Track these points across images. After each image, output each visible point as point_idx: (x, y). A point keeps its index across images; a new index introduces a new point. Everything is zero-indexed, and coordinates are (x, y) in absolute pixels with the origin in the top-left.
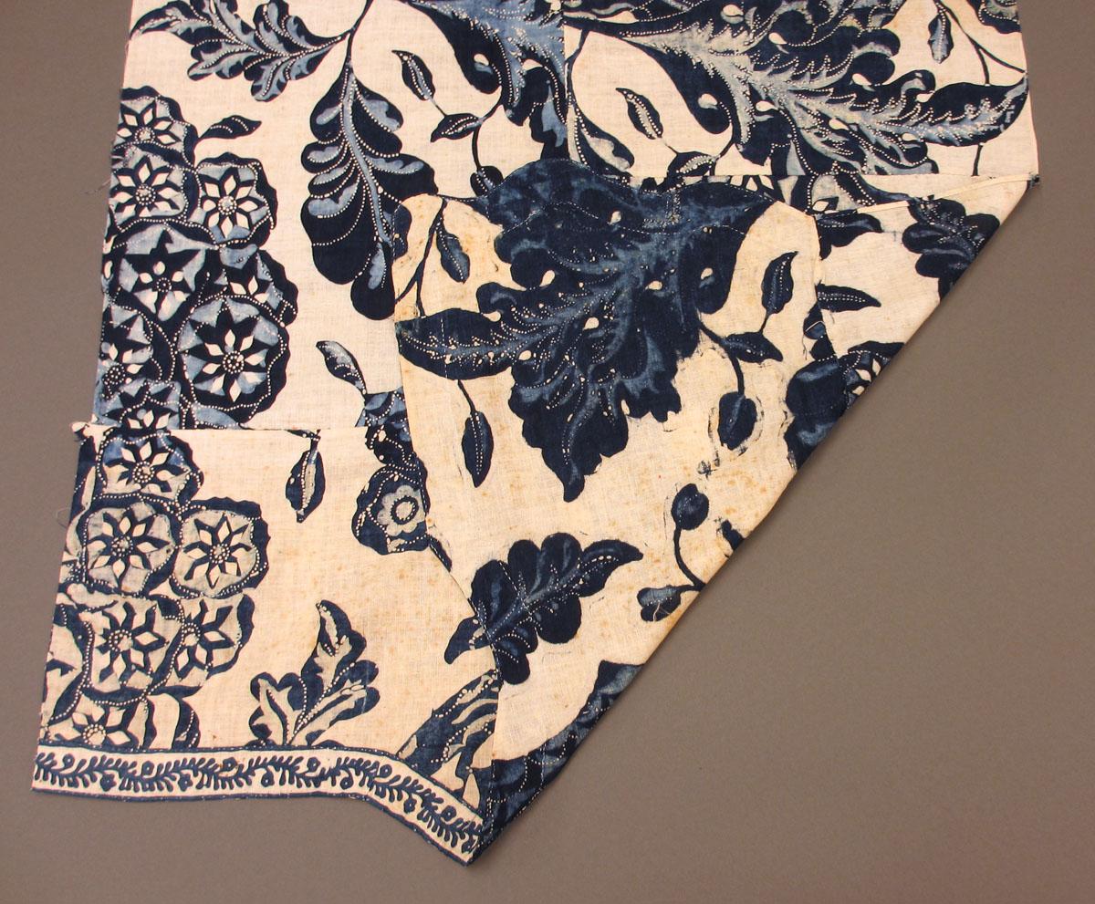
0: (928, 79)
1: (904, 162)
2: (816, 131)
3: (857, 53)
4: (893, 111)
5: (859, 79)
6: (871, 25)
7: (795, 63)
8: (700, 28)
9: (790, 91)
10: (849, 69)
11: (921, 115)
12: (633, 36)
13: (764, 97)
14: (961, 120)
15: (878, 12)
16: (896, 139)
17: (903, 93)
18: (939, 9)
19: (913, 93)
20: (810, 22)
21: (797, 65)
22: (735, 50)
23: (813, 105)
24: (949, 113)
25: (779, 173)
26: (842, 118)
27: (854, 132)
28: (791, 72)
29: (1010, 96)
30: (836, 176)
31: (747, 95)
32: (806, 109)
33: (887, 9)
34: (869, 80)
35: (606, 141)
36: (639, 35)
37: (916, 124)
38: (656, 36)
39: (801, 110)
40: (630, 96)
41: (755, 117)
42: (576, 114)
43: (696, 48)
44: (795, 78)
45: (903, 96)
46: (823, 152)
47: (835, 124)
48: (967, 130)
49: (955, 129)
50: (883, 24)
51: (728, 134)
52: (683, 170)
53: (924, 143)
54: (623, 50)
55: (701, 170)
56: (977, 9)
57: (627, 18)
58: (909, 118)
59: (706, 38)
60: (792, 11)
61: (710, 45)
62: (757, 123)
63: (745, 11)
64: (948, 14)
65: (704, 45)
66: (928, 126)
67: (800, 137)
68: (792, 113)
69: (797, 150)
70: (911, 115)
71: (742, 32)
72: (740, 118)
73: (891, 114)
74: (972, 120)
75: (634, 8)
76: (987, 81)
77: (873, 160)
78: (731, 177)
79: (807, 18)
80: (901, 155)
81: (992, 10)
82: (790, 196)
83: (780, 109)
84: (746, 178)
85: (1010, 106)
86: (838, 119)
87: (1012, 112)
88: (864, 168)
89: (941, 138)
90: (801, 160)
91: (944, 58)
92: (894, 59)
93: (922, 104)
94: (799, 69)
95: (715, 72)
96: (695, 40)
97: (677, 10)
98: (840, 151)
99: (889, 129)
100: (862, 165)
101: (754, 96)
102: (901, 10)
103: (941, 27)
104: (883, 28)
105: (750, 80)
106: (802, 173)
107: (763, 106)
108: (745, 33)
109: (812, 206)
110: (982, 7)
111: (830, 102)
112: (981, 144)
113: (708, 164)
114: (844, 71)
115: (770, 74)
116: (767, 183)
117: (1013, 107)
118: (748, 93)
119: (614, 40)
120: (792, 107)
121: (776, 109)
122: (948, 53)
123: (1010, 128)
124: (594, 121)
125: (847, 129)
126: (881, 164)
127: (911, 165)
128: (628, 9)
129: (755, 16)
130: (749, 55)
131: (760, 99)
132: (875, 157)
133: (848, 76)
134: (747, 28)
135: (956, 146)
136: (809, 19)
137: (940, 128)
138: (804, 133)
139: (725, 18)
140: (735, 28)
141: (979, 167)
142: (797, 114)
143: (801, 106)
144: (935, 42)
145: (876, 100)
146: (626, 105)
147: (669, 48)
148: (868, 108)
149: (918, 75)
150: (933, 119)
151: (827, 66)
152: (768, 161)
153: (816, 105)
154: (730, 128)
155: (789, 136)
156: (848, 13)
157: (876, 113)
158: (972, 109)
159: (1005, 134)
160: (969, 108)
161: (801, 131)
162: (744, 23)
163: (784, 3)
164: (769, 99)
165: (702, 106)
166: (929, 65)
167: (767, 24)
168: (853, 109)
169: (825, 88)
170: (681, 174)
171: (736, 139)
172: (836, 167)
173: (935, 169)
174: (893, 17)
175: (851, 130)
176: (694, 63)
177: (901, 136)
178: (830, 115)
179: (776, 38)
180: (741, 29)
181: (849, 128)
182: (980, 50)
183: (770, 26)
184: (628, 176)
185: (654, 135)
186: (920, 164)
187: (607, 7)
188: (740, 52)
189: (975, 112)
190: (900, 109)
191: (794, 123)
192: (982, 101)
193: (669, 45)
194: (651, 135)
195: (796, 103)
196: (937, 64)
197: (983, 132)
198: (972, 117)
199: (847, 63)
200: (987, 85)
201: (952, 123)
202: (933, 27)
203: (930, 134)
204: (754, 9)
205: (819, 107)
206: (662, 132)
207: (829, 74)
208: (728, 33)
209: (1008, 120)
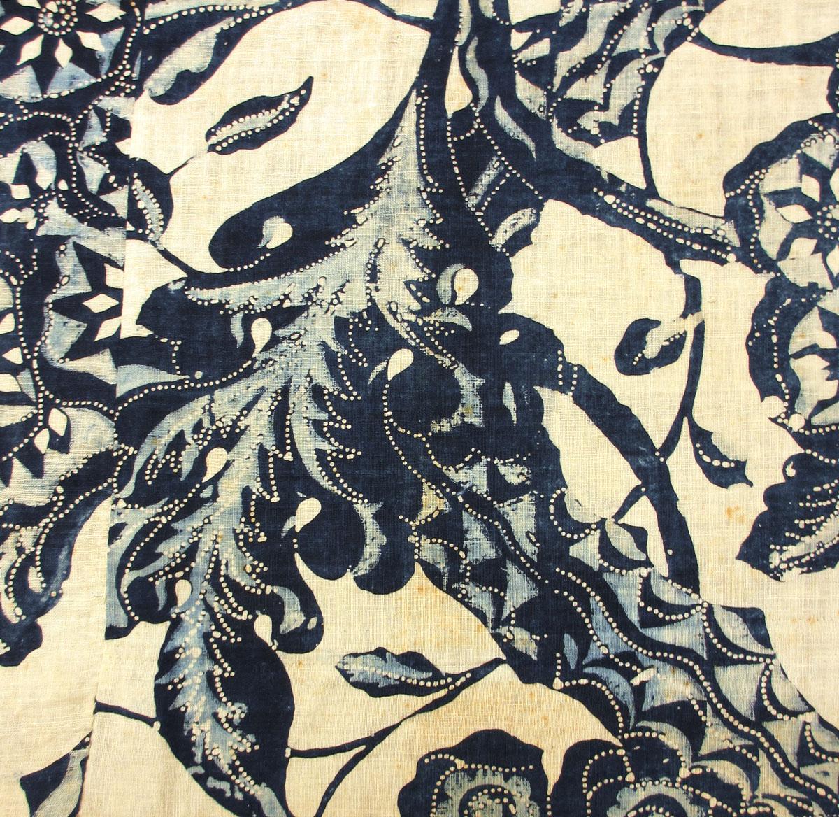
0: (304, 640)
1: (129, 577)
2: (206, 423)
3: (366, 511)
4: (238, 567)
5: (308, 510)
6: (425, 542)
7: (349, 394)
8: (428, 225)
9: (290, 381)
10: (330, 492)
11: (228, 618)
12: (419, 107)
13: (281, 333)
14: (216, 694)
15: (453, 558)
16: (179, 568)
17: (276, 590)
18: (456, 677)
19: (275, 609)
20: (435, 427)
21: (344, 396)
22: (379, 285)
23: (258, 419)
24: (230, 673)
25: (124, 351)
26: (230, 471)
27: (200, 491)
28: (329, 384)
29: (263, 793)
30: (109, 452)
31: (282, 302)
32: (249, 406)
33: (456, 576)
34: (307, 528)
35: (209, 60)
36: (419, 118)
37: (209, 608)
38: (415, 146)
39: (250, 398)
40: (296, 101)
41: (240, 315)
42: (261, 8)
43: (387, 217)
44: (317, 393)
45: (269, 589)
46: (156, 431)
47: (216, 459)
48: (194, 701)
49: (198, 681)
50: (425, 564)
51: (209, 265)
52: (138, 184)
53: (169, 618)
54: (390, 88)
55: (136, 216)
56: (457, 751)
57: (457, 96)
58: (222, 595)
59: (407, 235)
60: (461, 396)
61: (393, 240)
62: (227, 319)
63: (462, 309)
64: (443, 693)
65: (394, 230)
66: (205, 630)
67: (194, 394)
68: (245, 382)
69: (163, 384)
70: (227, 601)
71: (419, 299)
72: (237, 287)
73: (232, 563)
74: (215, 715)
75: (477, 111)
76: (296, 753)
77: (136, 519)
78: (122, 268)
79: (444, 422)
80: (141, 573)
81: (452, 782)
82: (81, 370)
83: (255, 360)
84: (117, 293)
85: (242, 790)
86: (228, 465)
87: (228, 794)
88: (122, 504)
89: (176, 650)
90: (141, 389)
91: (346, 675)
92: (348, 579)
93: (250, 624)
94: (336, 400)
95: (337, 248)
96: (403, 214)
97: (470, 186)
98: (157, 462)
99: (201, 556)
100: (127, 500)
101: (281, 316)
102: (456, 603)
103: (414, 677)
104: (418, 567)
105: (314, 309)
106: (120, 392)
107: (262, 331)
108: (416, 306)
109: (58, 406)
110: (461, 764)
111: (263, 453)
112: (157, 725)
113: (145, 227)
114: (326, 483)
115: (324, 346)
116: (106, 330)
117: (239, 796)
118: (287, 304)
119: (413, 72)
120: (256, 382)
121: (254, 355)
122: (357, 685)
123: (196, 786)
124: (247, 38)
125: (205, 479)
126: (128, 535)
127: (124, 589)
128: (476, 99)
129: (452, 325)
130: (368, 310)
131: (275, 328)
132: (140, 524)
133: (313, 490)
134: (425, 311)
135: (157, 677)
136: (445, 426)
137: (197, 651)
138: (204, 400)
139: (450, 271)
140: (426, 291)
141: (112, 715)
142: (242, 390)
143: (257, 398)
144: (381, 663)
145: (263, 538)
146: (278, 94)
147: (389, 168)
148: (248, 522)
149: (313, 623)
150: (217, 641)
151: (338, 451)
152: (145, 332)
153: (258, 426)
154: (217, 269)
155: (199, 375)
156: (452, 500)
157: (236, 536)
158: (236, 717)
159: (183, 775)
160: (238, 711)
161: (208, 396)
162: (437, 304)
163: (479, 382)
164: (274, 341)
165: (267, 223)
166: (333, 643)
167: (434, 348)
168: (246, 493)
169: (293, 444)
170: (131, 183)
171: (195, 278)
172: (126, 452)
173: (113, 633)
174: (440, 586)
175: (204, 486)
176: (353, 211)
177: (187, 577)
178: (235, 450)
179: (401, 361)
180: (425, 299)
181: (208, 483)
182: (363, 748)
183: (428, 351)
184: (136, 94)
185: (214, 140)
186: (124, 606)
187: (482, 62)
188: (374, 294)
189: (229, 721)
190: (242, 581)
191: (223, 385)
192: (252, 738)
193: (395, 168)
194: (214, 134)
195: (263, 389)
196: (336, 660)
197: (190, 733)
198: (222, 714)
199: (344, 490)
200: (288, 753)
201: (210, 676)
202: (414, 660)
203: (186, 633)
204: (469, 326)
205: (254, 431)
206: (221, 153)
207: (320, 454)
208: (417, 275)
209: (212, 783)
